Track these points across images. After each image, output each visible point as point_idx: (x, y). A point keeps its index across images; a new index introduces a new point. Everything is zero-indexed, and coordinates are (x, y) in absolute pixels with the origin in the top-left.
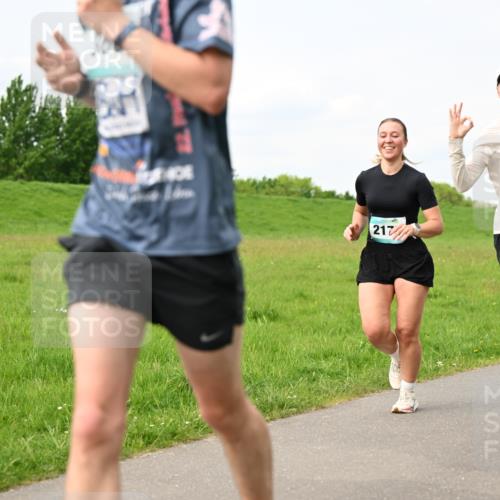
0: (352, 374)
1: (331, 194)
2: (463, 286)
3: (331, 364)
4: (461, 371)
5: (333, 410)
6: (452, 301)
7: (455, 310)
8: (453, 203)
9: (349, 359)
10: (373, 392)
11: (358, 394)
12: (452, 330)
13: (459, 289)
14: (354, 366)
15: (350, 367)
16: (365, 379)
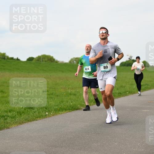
0: (18, 117)
1: (12, 58)
2: (55, 88)
3: (12, 114)
4: (54, 116)
5: (12, 129)
6: (51, 93)
7: (52, 96)
8: (52, 61)
9: (17, 112)
10: (25, 123)
11: (20, 124)
12: (51, 103)
13: (54, 89)
14: (19, 115)
15: (18, 115)
16: (23, 119)
